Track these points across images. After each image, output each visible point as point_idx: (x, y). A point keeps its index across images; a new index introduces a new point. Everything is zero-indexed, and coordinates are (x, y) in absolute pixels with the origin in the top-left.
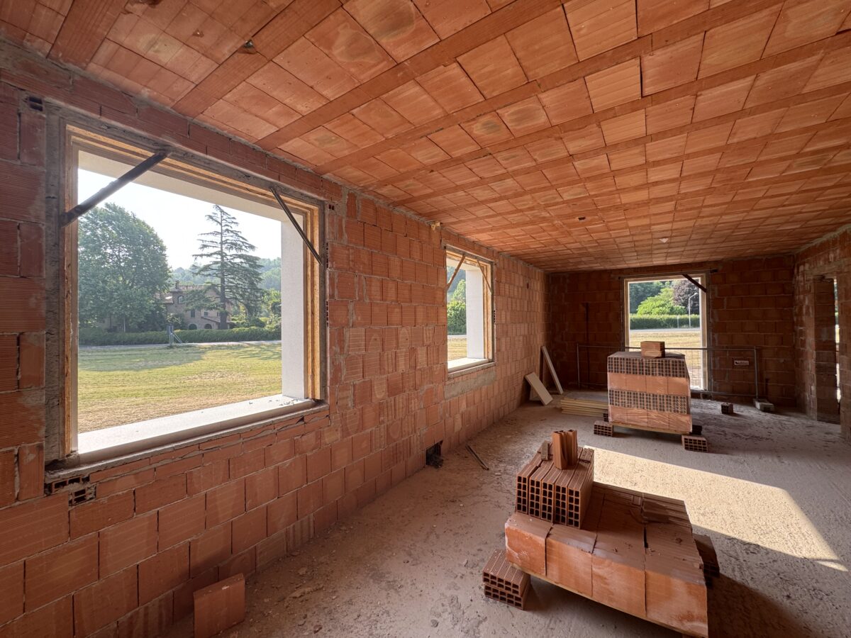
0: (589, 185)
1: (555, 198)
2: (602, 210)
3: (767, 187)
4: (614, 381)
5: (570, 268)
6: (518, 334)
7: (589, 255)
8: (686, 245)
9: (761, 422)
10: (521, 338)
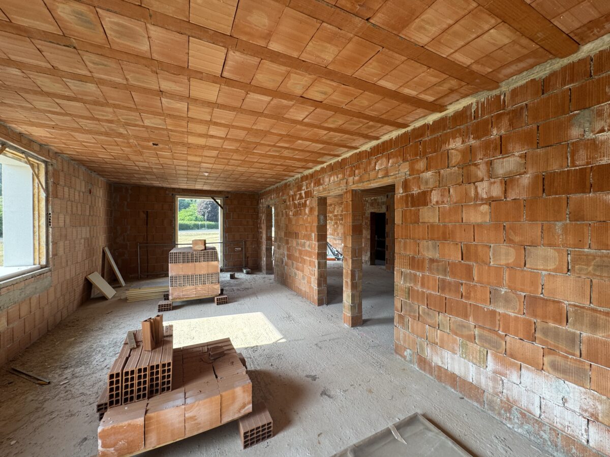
0: (168, 121)
1: (137, 120)
2: (174, 142)
3: (259, 157)
4: (174, 269)
5: (133, 181)
6: (79, 237)
7: (152, 174)
8: (216, 180)
9: (247, 280)
10: (83, 240)
